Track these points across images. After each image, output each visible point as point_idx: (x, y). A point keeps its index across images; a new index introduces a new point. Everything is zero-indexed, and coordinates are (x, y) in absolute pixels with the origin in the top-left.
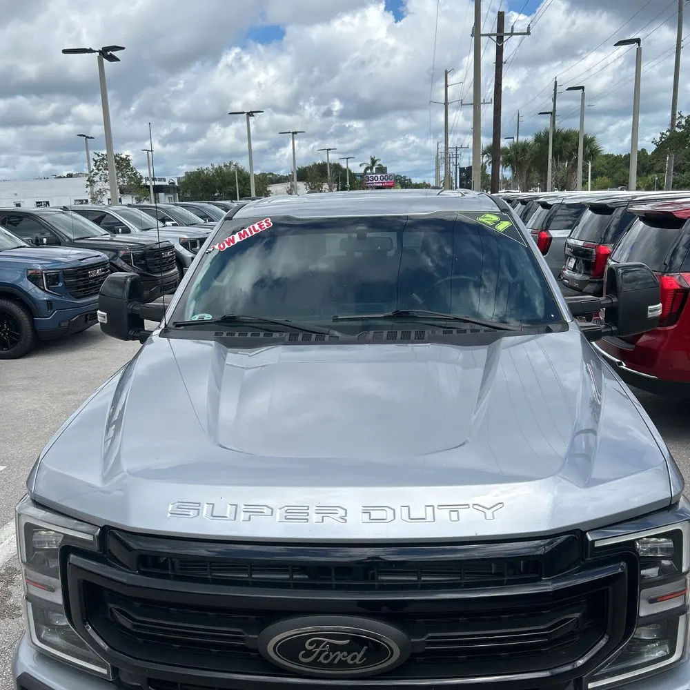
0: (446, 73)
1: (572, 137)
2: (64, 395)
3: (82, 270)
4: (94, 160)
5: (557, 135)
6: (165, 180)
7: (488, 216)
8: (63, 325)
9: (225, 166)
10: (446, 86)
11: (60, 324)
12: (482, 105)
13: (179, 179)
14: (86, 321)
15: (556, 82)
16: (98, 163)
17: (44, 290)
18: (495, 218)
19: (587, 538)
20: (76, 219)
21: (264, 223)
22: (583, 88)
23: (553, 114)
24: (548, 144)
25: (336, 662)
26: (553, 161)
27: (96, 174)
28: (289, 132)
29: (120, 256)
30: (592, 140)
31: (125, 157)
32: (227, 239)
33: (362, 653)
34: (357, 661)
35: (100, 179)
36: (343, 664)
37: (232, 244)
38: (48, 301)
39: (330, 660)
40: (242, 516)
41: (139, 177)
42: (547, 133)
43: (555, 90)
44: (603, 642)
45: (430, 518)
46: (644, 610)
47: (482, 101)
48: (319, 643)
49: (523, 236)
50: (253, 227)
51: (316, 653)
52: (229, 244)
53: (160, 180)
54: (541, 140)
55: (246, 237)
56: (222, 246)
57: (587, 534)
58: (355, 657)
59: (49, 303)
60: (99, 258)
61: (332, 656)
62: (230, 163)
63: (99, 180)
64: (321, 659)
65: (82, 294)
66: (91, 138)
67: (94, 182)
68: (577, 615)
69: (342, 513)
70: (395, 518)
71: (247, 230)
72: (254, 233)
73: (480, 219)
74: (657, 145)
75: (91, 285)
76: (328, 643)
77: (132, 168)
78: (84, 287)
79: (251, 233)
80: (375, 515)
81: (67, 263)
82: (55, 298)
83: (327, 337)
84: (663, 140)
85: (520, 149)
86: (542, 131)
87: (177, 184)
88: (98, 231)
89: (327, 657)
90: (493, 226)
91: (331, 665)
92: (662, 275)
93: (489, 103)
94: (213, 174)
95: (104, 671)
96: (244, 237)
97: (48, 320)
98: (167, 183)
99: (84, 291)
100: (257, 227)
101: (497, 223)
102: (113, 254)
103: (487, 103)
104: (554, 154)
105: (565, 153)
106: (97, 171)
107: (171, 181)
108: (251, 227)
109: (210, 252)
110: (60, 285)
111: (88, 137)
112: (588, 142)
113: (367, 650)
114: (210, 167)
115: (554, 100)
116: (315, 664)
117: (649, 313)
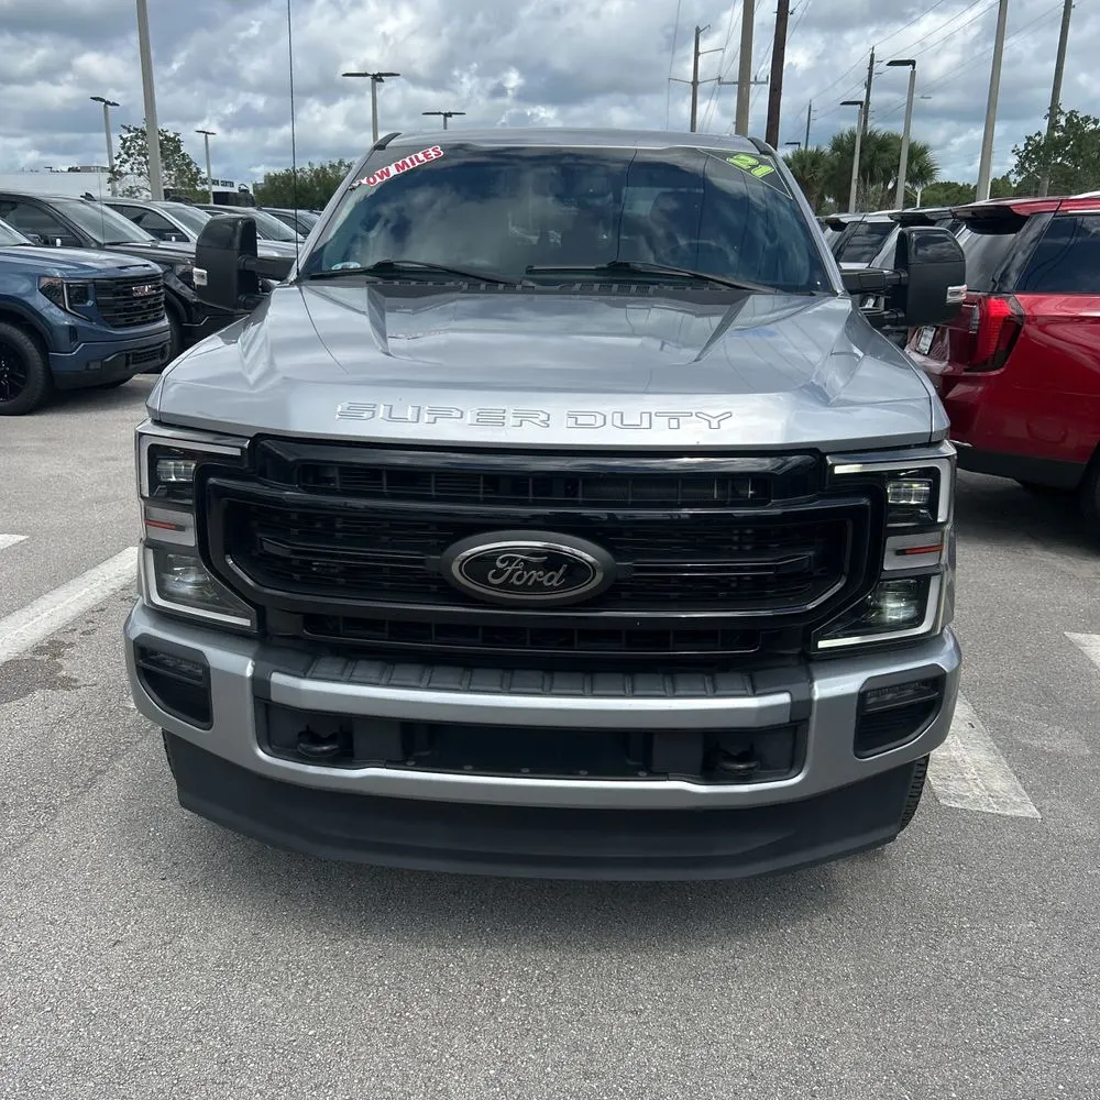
0: (698, 31)
1: (889, 145)
2: (102, 461)
3: (122, 283)
4: (122, 138)
5: (868, 139)
6: (232, 185)
7: (742, 157)
8: (92, 366)
9: (332, 166)
10: (697, 54)
11: (88, 365)
12: (752, 86)
13: (255, 186)
14: (127, 364)
15: (872, 55)
16: (128, 144)
17: (65, 310)
18: (752, 161)
19: (826, 460)
20: (106, 214)
21: (431, 152)
22: (912, 63)
23: (865, 106)
24: (852, 154)
25: (530, 583)
26: (859, 183)
27: (125, 161)
28: (440, 113)
29: (178, 274)
30: (924, 151)
31: (172, 136)
32: (379, 172)
33: (561, 571)
34: (554, 582)
35: (132, 169)
36: (538, 586)
37: (385, 178)
38: (70, 327)
39: (524, 580)
40: (426, 417)
41: (194, 170)
42: (853, 136)
43: (871, 68)
44: (839, 585)
45: (646, 424)
46: (891, 564)
47: (752, 80)
48: (512, 560)
49: (789, 188)
50: (416, 157)
51: (508, 573)
52: (382, 178)
53: (225, 184)
54: (842, 146)
55: (406, 169)
56: (372, 180)
57: (828, 457)
58: (551, 578)
59: (72, 330)
60: (147, 268)
61: (526, 577)
62: (341, 163)
63: (129, 171)
64: (514, 580)
65: (123, 321)
66: (114, 104)
67: (121, 174)
68: (811, 553)
69: (544, 417)
70: (605, 424)
71: (407, 160)
72: (417, 164)
73: (731, 160)
74: (1020, 157)
75: (136, 309)
76: (522, 560)
77: (183, 155)
78: (125, 310)
79: (413, 164)
80: (582, 420)
81: (100, 271)
82: (81, 323)
83: (519, 287)
84: (1030, 148)
85: (809, 161)
86: (846, 132)
87: (251, 192)
88: (141, 236)
89: (520, 578)
90: (749, 170)
91: (524, 588)
92: (989, 297)
93: (763, 83)
94: (311, 180)
95: (246, 622)
96: (403, 168)
97: (70, 356)
98: (235, 190)
99: (125, 316)
100: (421, 156)
101: (754, 167)
102: (167, 268)
103: (759, 83)
104: (862, 172)
105: (878, 171)
106: (125, 157)
107: (243, 187)
108: (413, 156)
109: (354, 189)
110: (90, 303)
111: (107, 103)
112: (917, 153)
113: (567, 569)
114: (307, 168)
115: (868, 86)
116: (506, 586)
117: (948, 297)
